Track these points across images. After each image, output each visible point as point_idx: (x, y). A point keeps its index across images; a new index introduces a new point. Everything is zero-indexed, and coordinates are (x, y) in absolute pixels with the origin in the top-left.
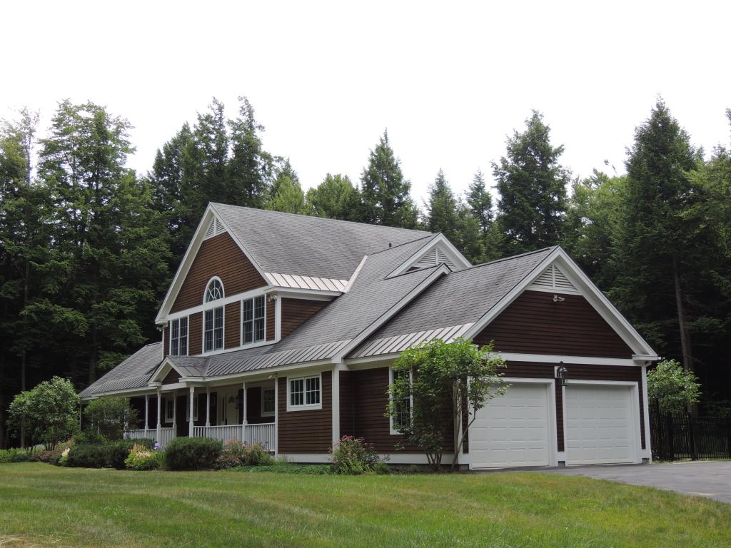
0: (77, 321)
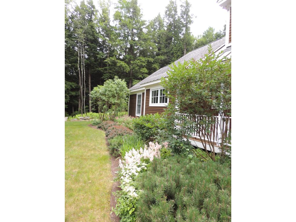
0: (126, 66)
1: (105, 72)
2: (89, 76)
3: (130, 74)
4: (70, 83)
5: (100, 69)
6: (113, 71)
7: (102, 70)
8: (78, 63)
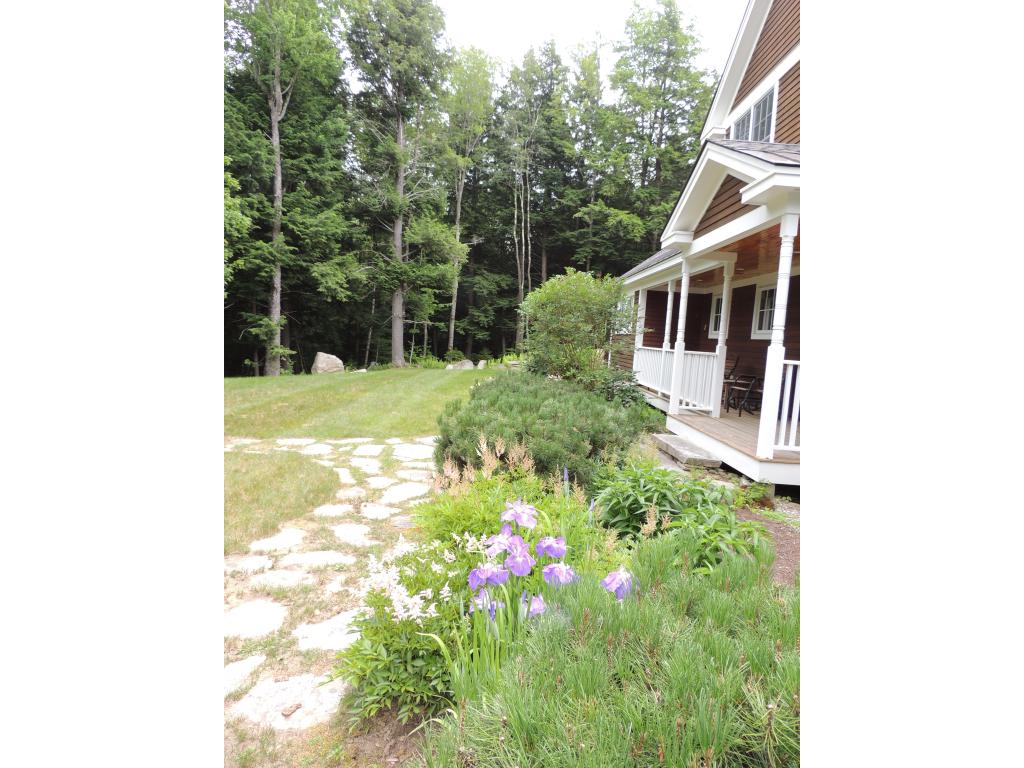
1: (581, 242)
2: (544, 254)
3: (650, 243)
4: (497, 277)
5: (568, 234)
6: (603, 238)
7: (573, 236)
8: (513, 224)
